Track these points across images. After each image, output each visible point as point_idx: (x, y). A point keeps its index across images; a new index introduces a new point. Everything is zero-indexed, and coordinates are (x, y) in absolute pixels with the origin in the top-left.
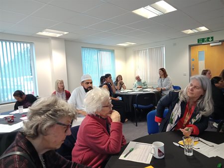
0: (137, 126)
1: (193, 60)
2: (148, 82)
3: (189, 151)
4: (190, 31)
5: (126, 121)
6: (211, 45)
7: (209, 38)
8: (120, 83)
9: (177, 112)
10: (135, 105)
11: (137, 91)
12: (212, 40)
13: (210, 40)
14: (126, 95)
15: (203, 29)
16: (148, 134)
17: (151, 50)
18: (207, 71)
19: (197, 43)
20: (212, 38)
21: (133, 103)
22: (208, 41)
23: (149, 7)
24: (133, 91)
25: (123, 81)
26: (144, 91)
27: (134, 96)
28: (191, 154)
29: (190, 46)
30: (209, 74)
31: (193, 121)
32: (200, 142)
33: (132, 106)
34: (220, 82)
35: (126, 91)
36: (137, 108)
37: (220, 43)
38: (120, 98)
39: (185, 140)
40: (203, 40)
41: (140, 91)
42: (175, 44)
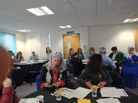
0: (31, 85)
1: (65, 43)
2: (39, 56)
3: (59, 97)
4: (63, 27)
5: (24, 83)
6: (73, 35)
7: (72, 32)
8: (20, 57)
9: (49, 77)
10: (31, 71)
11: (32, 62)
12: (74, 33)
13: (73, 33)
14: (24, 65)
15: (69, 26)
16: (37, 90)
17: (41, 36)
18: (72, 49)
19: (67, 34)
20: (74, 32)
21: (29, 70)
23: (37, 9)
24: (29, 62)
25: (22, 55)
26: (37, 62)
27: (30, 65)
28: (60, 99)
29: (63, 35)
30: (73, 50)
31: (59, 79)
32: (66, 90)
33: (29, 72)
34: (77, 55)
35: (24, 62)
36: (32, 73)
37: (77, 35)
38: (19, 68)
39: (57, 91)
41: (34, 62)
42: (55, 34)
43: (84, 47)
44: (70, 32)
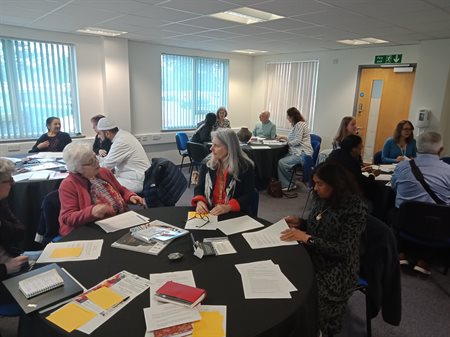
1: (362, 95)
6: (396, 70)
7: (394, 57)
12: (400, 61)
13: (396, 60)
19: (373, 63)
20: (400, 56)
22: (393, 62)
29: (361, 68)
37: (411, 69)
40: (384, 59)
42: (336, 61)
43: (421, 119)
44: (385, 57)
